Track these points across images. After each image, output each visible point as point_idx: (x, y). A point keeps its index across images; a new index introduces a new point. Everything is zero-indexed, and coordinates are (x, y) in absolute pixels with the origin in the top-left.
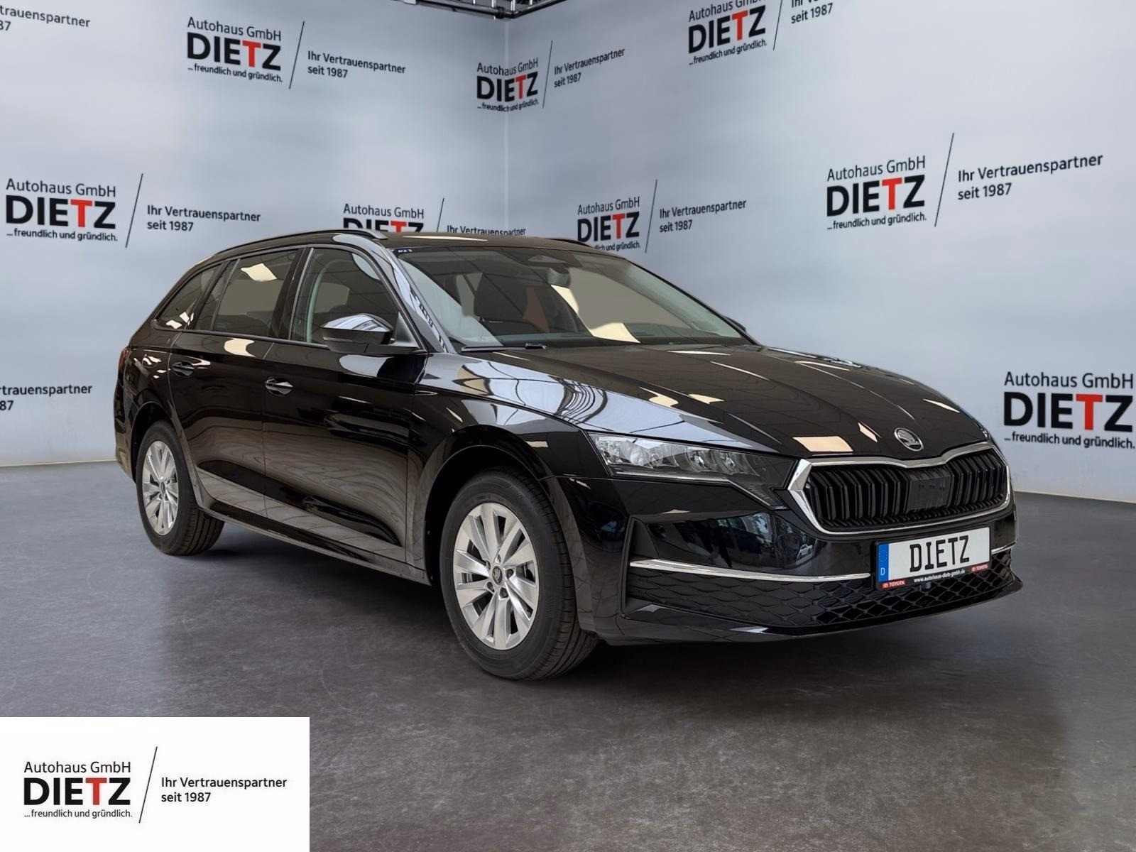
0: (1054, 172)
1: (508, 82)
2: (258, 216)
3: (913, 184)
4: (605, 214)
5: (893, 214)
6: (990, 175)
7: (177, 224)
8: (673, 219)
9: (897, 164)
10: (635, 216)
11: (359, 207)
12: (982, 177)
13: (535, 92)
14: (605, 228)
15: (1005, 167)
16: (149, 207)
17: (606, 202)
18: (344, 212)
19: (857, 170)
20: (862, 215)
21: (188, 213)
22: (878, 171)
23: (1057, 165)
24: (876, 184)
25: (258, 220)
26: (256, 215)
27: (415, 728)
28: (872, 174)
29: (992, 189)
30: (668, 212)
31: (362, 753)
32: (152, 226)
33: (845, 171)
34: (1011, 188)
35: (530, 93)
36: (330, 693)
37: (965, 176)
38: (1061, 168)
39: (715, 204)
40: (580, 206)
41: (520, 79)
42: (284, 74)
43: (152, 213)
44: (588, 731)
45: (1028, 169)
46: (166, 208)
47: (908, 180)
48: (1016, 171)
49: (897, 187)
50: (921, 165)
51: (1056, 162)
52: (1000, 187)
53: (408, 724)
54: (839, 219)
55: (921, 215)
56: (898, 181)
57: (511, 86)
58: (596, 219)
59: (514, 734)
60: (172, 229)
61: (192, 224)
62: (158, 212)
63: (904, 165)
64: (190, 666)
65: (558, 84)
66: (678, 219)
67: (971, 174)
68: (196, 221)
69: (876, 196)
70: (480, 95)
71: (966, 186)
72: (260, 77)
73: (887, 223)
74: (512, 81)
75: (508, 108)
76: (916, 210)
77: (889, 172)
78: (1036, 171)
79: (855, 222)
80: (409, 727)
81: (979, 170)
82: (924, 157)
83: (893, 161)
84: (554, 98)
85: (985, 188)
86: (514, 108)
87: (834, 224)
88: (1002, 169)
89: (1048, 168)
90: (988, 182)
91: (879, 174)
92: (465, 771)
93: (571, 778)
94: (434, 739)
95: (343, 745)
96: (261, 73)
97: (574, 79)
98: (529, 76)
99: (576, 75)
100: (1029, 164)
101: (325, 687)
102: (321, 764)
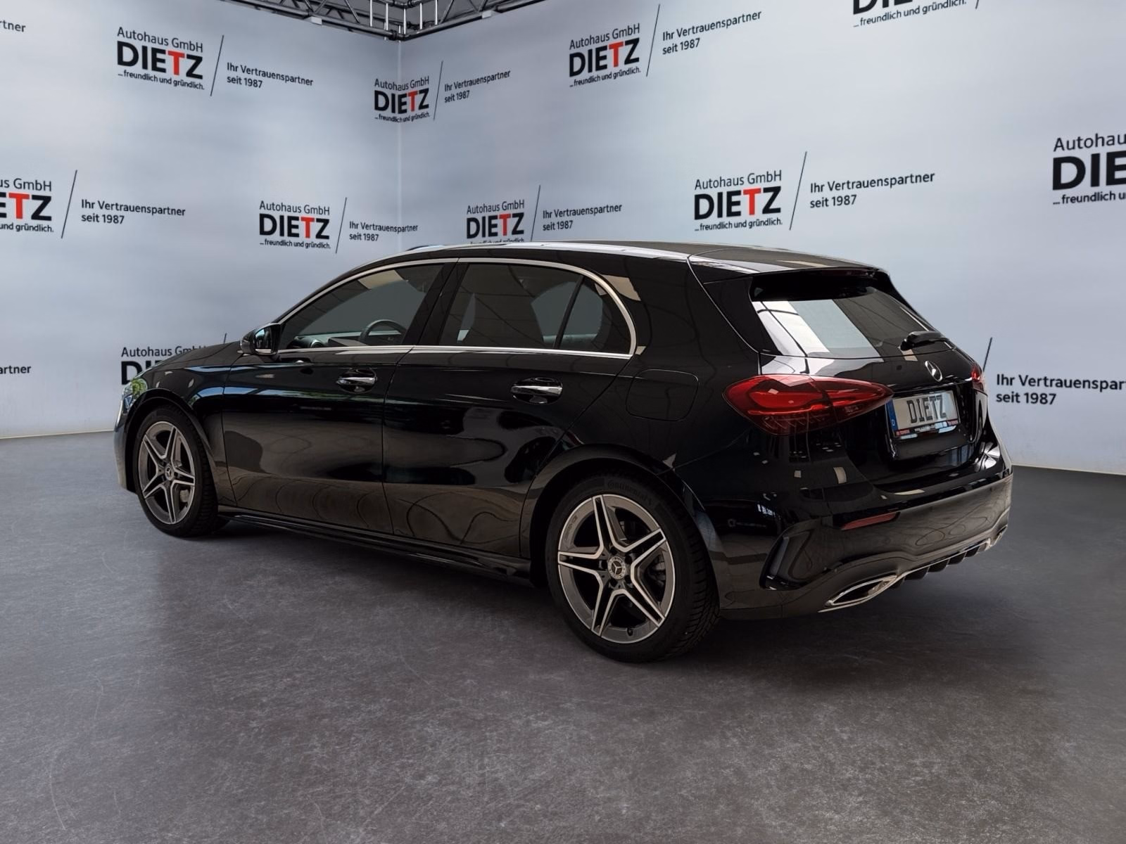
0: (893, 186)
1: (401, 97)
2: (184, 211)
3: (770, 194)
4: (493, 214)
5: (753, 218)
6: (838, 188)
7: (109, 217)
8: (554, 219)
9: (757, 177)
10: (520, 216)
11: (273, 204)
12: (831, 189)
13: (427, 106)
14: (491, 226)
15: (851, 181)
16: (83, 201)
17: (494, 204)
18: (260, 208)
19: (721, 181)
20: (725, 219)
21: (119, 207)
22: (740, 182)
23: (896, 181)
24: (738, 193)
25: (183, 214)
26: (181, 210)
27: (537, 718)
28: (734, 184)
29: (840, 199)
30: (551, 213)
31: (507, 751)
32: (86, 218)
33: (710, 181)
34: (856, 200)
35: (421, 107)
36: (427, 682)
37: (816, 188)
38: (899, 183)
39: (594, 207)
40: (469, 207)
41: (413, 94)
42: (206, 82)
43: (86, 207)
44: (701, 712)
45: (871, 183)
46: (99, 202)
47: (766, 190)
48: (860, 184)
49: (757, 196)
50: (778, 178)
51: (894, 178)
52: (847, 198)
53: (528, 714)
54: (705, 222)
55: (778, 220)
56: (758, 191)
57: (403, 100)
58: (484, 218)
59: (635, 720)
60: (105, 221)
61: (123, 217)
62: (92, 205)
63: (763, 178)
64: (268, 658)
65: (448, 100)
66: (559, 219)
67: (822, 186)
68: (127, 214)
69: (738, 203)
70: (377, 108)
71: (818, 196)
72: (184, 84)
73: (748, 226)
74: (404, 96)
75: (401, 119)
76: (773, 216)
77: (751, 183)
78: (878, 185)
79: (720, 224)
80: (531, 718)
81: (829, 183)
82: (780, 171)
83: (753, 174)
84: (444, 112)
85: (834, 198)
86: (406, 119)
87: (701, 226)
88: (848, 183)
89: (888, 183)
90: (836, 193)
91: (741, 184)
92: (621, 767)
93: (727, 768)
94: (565, 730)
95: (482, 743)
96: (185, 81)
97: (463, 95)
98: (421, 92)
99: (465, 92)
100: (872, 179)
101: (418, 675)
102: (477, 767)
